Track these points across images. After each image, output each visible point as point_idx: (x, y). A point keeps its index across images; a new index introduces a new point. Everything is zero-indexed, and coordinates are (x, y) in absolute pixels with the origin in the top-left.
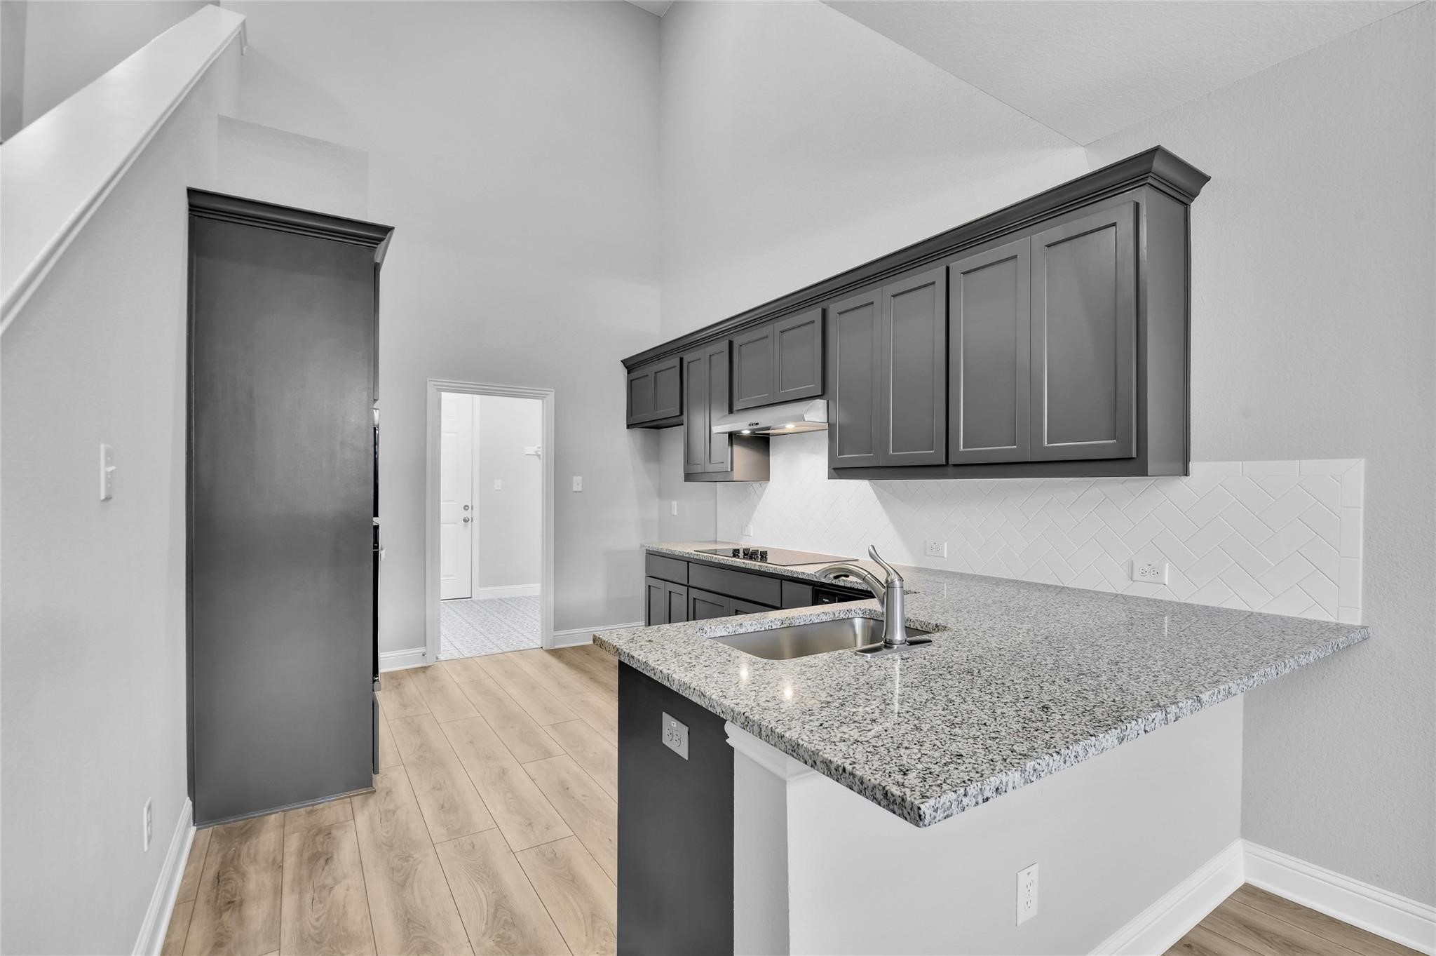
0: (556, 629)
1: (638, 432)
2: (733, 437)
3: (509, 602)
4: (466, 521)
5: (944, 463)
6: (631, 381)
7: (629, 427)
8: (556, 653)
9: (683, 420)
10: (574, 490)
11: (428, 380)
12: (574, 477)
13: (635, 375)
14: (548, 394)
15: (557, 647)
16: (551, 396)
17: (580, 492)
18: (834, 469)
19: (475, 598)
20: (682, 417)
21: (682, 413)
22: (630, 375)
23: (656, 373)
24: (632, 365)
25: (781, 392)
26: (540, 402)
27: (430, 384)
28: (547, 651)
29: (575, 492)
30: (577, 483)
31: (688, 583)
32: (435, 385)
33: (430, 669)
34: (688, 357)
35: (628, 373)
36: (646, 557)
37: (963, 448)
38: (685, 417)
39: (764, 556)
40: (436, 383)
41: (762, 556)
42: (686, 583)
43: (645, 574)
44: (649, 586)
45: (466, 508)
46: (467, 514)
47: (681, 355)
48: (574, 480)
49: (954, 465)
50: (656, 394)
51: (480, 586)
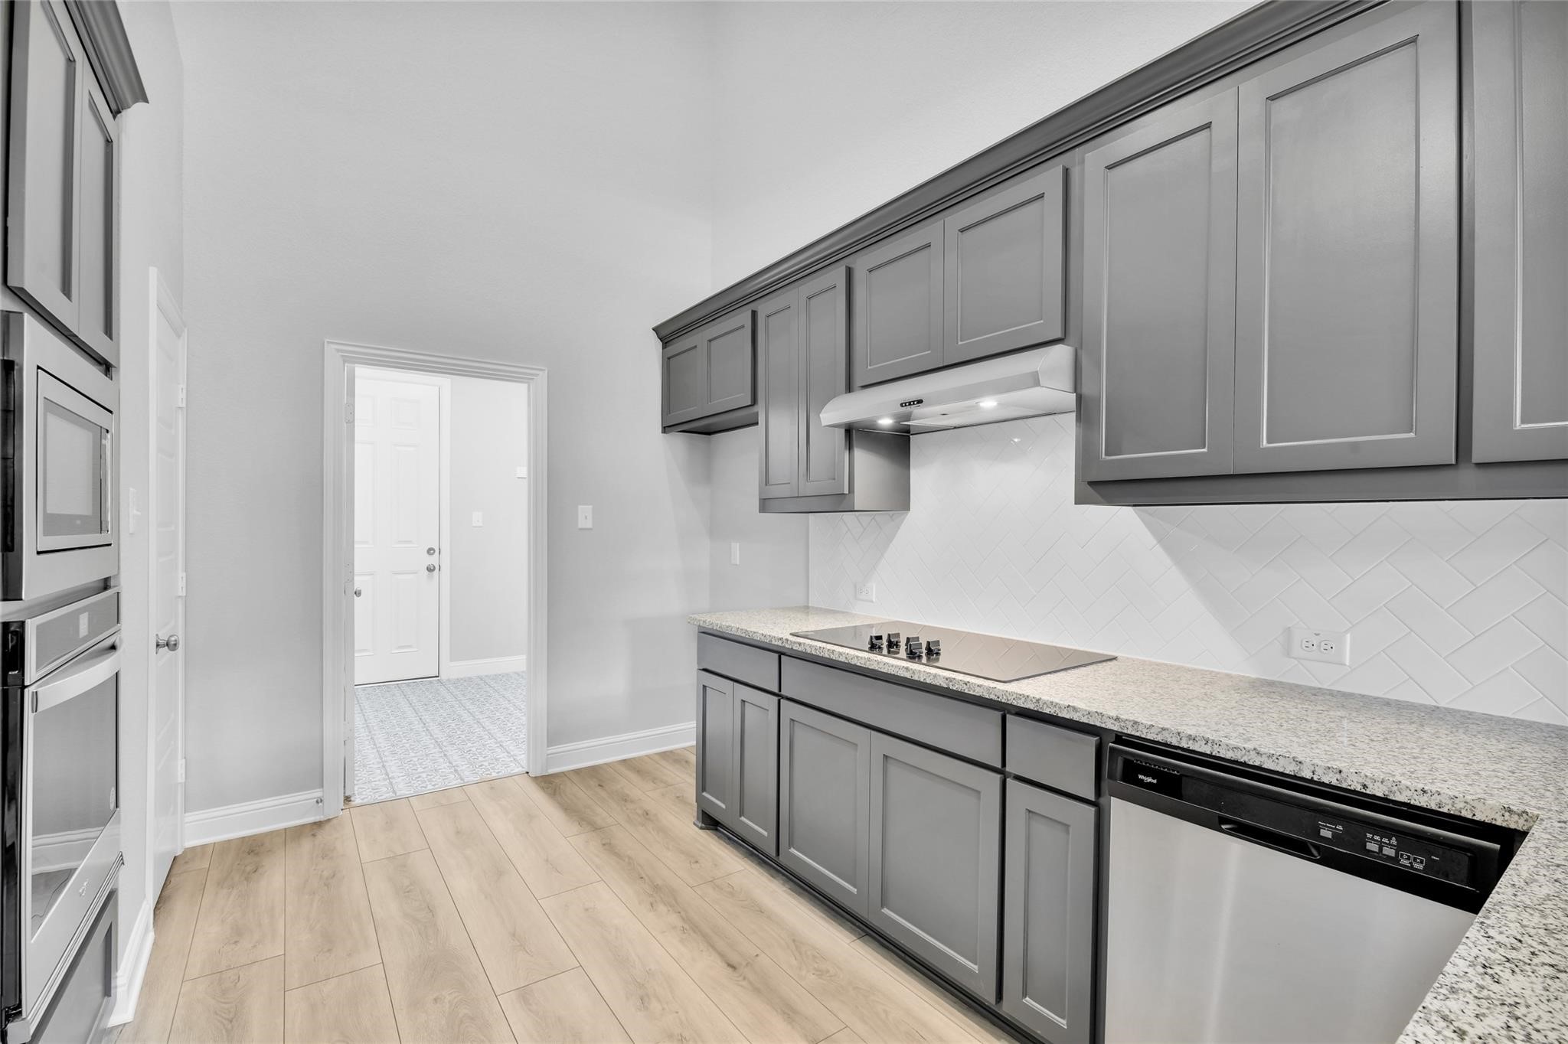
0: (551, 742)
1: (678, 440)
2: (853, 434)
3: (492, 683)
4: (431, 569)
5: (1454, 462)
6: (669, 358)
7: (666, 429)
8: (549, 783)
9: (757, 414)
10: (580, 526)
11: (326, 340)
12: (580, 507)
13: (674, 348)
14: (537, 375)
15: (551, 771)
16: (542, 378)
17: (591, 529)
18: (1092, 484)
19: (443, 676)
20: (755, 409)
21: (754, 402)
22: (665, 350)
23: (710, 341)
24: (669, 334)
25: (960, 343)
26: (524, 387)
27: (330, 350)
28: (536, 778)
29: (581, 529)
30: (585, 517)
31: (780, 691)
32: (338, 351)
33: (327, 827)
34: (764, 308)
35: (664, 347)
36: (699, 640)
37: (1523, 422)
38: (760, 409)
39: (932, 652)
40: (343, 348)
41: (930, 652)
42: (776, 690)
43: (696, 667)
44: (704, 687)
45: (430, 551)
46: (433, 560)
47: (752, 306)
48: (580, 513)
49: (1479, 465)
50: (709, 372)
51: (451, 660)
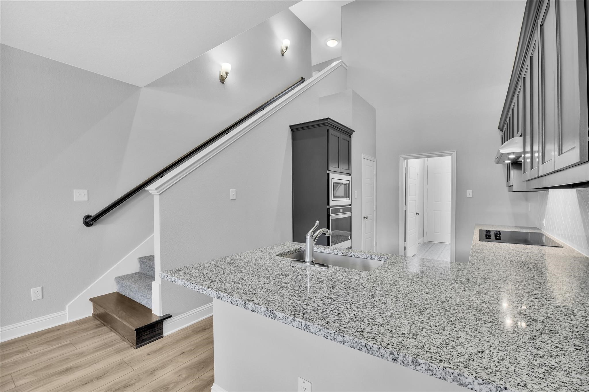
12: (467, 191)
14: (453, 153)
17: (471, 198)
26: (451, 156)
27: (401, 158)
29: (468, 198)
32: (402, 158)
40: (402, 157)
48: (468, 193)
